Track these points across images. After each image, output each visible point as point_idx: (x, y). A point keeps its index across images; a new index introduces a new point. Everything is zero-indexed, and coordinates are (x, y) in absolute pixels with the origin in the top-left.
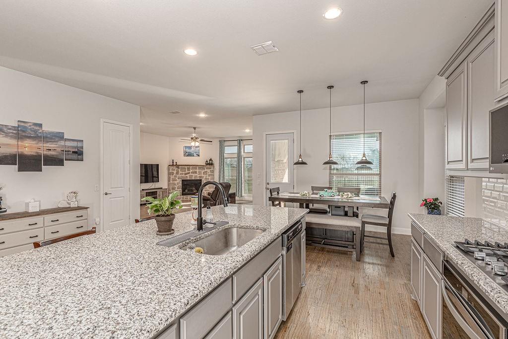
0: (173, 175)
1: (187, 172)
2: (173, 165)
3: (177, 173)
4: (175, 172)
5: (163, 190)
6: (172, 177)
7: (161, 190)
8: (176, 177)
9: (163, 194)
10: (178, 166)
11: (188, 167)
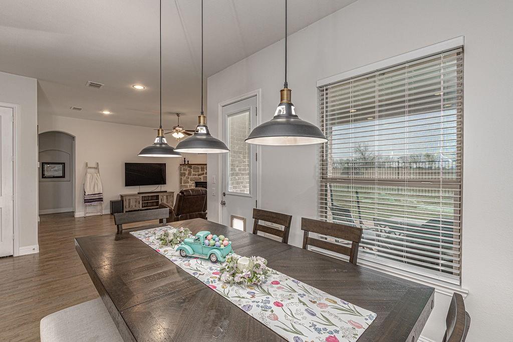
0: (184, 176)
1: (200, 172)
2: (185, 164)
3: (190, 174)
4: (187, 172)
5: (168, 194)
6: (184, 178)
7: (165, 194)
8: (188, 178)
9: (167, 198)
10: (190, 166)
11: (202, 166)
